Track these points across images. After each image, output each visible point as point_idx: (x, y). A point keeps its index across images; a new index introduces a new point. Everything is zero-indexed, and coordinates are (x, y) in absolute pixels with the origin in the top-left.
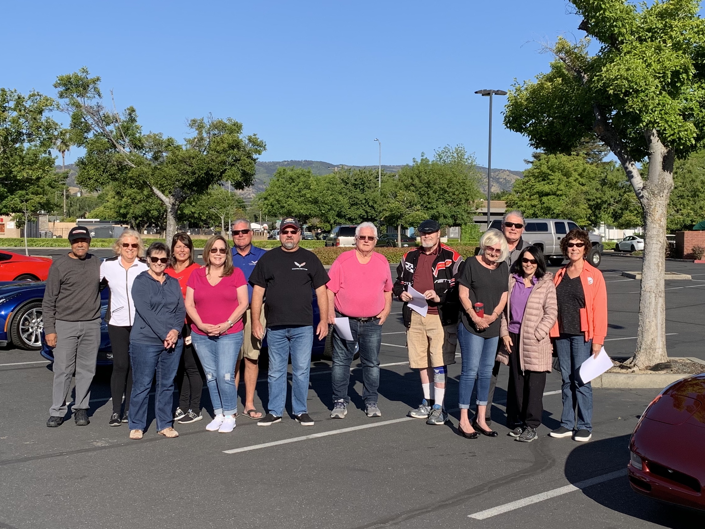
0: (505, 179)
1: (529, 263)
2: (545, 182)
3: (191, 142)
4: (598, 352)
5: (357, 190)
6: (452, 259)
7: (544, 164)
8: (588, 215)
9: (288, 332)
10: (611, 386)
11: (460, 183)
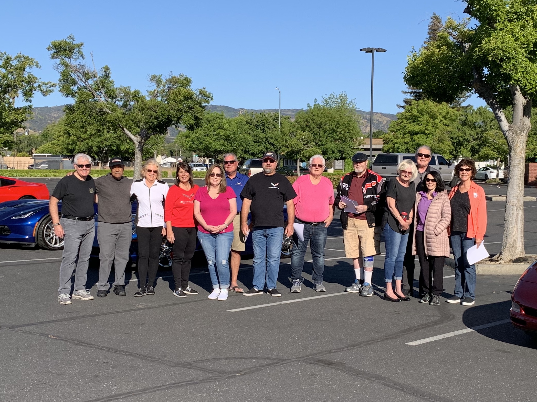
0: (378, 120)
1: (431, 182)
2: (415, 124)
3: (152, 93)
4: (479, 244)
5: (258, 130)
6: (376, 181)
7: (415, 108)
8: (451, 150)
9: (265, 231)
10: (485, 273)
11: (345, 124)
